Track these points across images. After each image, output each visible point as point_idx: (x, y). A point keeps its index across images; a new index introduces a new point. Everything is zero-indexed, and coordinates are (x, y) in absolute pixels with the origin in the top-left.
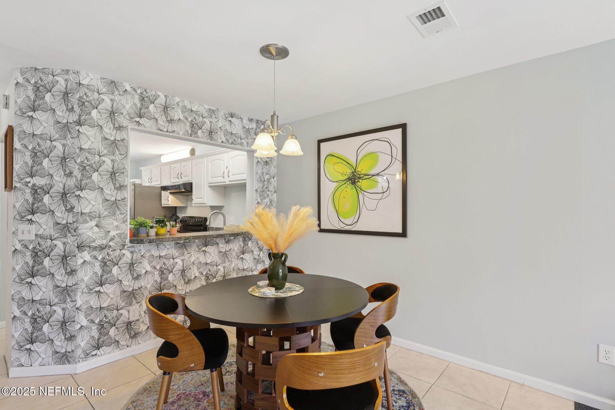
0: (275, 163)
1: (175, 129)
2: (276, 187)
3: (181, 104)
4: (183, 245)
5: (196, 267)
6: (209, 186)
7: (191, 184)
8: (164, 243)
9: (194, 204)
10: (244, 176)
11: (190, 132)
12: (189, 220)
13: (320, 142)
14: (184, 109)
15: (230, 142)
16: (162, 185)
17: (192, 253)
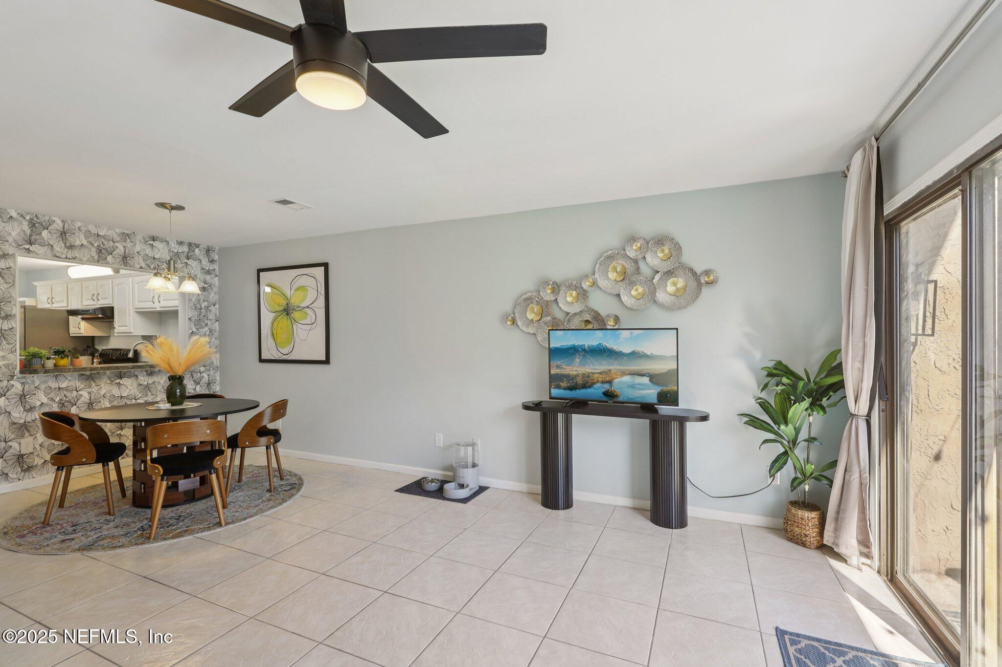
0: (215, 289)
1: (77, 255)
2: (218, 314)
3: (84, 229)
4: (90, 377)
5: (108, 400)
6: (137, 312)
7: (113, 308)
8: (65, 374)
9: (117, 333)
10: (176, 303)
11: (96, 258)
12: (112, 353)
13: (259, 271)
14: (88, 234)
15: (152, 267)
16: (69, 308)
17: (102, 386)
